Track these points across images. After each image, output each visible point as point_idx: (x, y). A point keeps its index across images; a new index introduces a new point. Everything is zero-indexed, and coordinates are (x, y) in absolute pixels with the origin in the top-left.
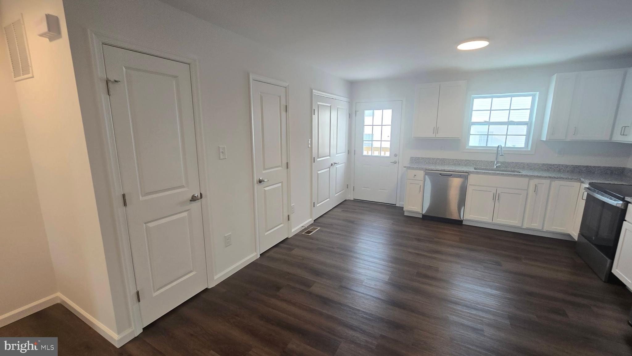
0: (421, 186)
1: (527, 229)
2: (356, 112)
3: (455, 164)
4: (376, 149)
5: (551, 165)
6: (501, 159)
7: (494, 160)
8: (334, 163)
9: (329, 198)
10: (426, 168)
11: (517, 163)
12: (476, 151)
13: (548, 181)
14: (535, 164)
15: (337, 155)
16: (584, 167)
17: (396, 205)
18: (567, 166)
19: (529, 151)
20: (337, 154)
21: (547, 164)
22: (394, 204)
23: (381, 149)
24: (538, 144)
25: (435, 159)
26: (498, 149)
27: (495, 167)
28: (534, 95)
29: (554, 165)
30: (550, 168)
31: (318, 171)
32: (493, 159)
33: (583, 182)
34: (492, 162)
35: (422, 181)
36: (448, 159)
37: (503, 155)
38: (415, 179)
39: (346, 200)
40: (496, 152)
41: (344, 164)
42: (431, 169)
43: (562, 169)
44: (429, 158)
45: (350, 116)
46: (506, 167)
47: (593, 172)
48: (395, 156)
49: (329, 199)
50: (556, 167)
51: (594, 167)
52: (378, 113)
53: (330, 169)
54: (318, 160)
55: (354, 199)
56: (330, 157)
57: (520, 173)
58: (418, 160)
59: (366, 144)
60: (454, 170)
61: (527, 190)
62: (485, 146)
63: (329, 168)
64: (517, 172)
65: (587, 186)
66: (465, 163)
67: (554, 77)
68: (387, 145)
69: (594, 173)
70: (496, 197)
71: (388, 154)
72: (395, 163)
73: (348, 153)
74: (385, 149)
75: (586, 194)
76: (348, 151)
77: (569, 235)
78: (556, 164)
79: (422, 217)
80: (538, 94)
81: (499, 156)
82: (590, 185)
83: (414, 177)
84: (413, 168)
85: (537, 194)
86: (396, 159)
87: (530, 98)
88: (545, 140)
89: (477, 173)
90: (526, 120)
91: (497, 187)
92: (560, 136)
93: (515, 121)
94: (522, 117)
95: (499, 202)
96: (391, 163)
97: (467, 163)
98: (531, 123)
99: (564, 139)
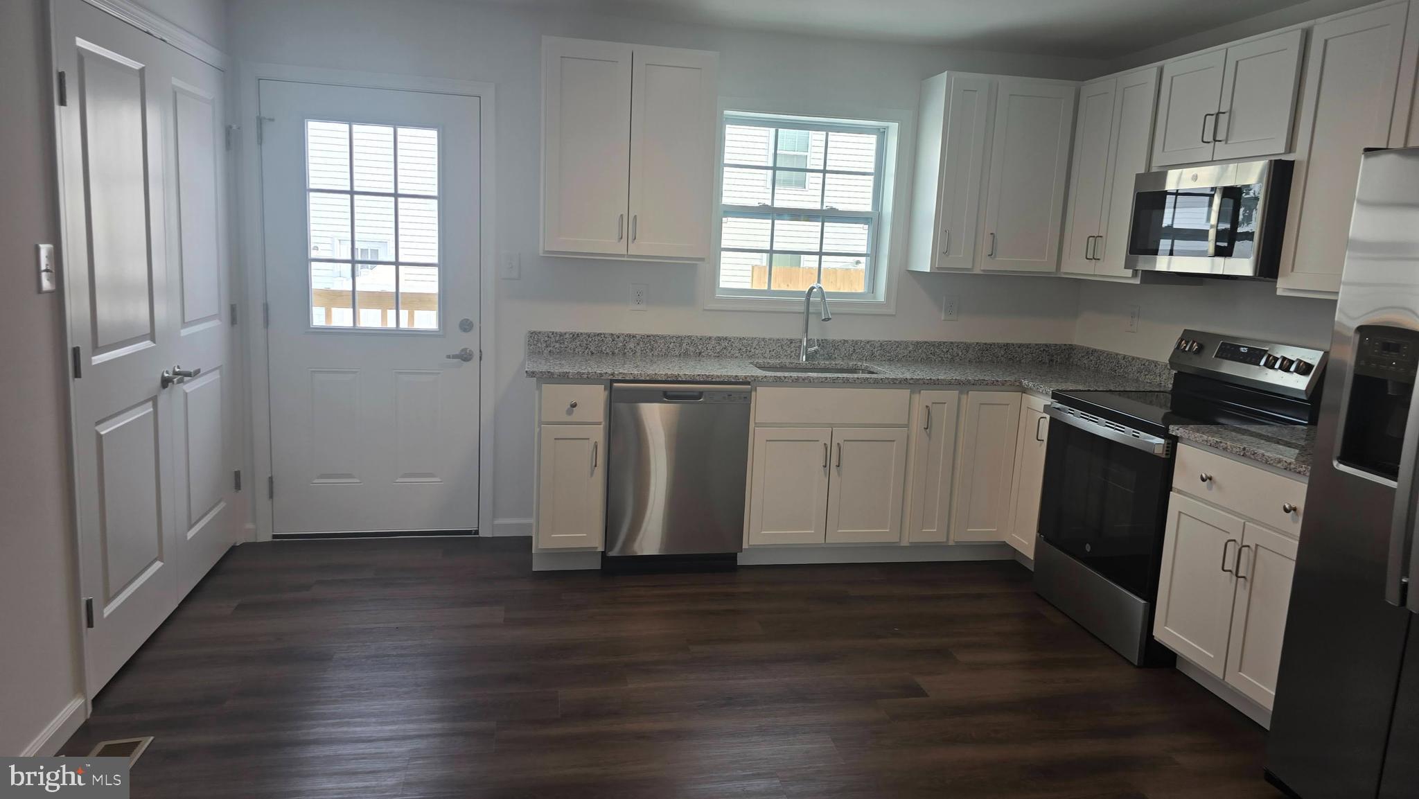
0: (597, 445)
1: (915, 547)
2: (260, 121)
3: (685, 355)
4: (376, 299)
5: (932, 344)
6: (815, 334)
7: (800, 337)
8: (176, 374)
9: (160, 558)
10: (613, 375)
11: (856, 342)
12: (745, 304)
13: (952, 394)
14: (899, 344)
15: (185, 332)
16: (1000, 346)
17: (477, 532)
18: (967, 347)
19: (879, 305)
20: (185, 324)
21: (926, 342)
22: (469, 532)
23: (397, 300)
24: (906, 278)
25: (621, 339)
26: (808, 300)
27: (804, 360)
28: (882, 130)
29: (940, 344)
31: (98, 423)
32: (791, 330)
33: (1030, 392)
34: (791, 341)
35: (599, 424)
36: (664, 337)
37: (829, 319)
38: (574, 418)
39: (233, 550)
40: (802, 308)
41: (215, 376)
42: (630, 378)
43: (958, 355)
44: (599, 335)
45: (231, 139)
46: (830, 358)
47: (1018, 359)
48: (465, 330)
49: (158, 565)
50: (944, 350)
51: (1020, 346)
52: (374, 138)
53: (155, 406)
54: (98, 359)
55: (275, 537)
56: (153, 340)
57: (873, 373)
58: (557, 345)
59: (323, 278)
60: (708, 376)
61: (907, 426)
62: (766, 288)
63: (154, 400)
64: (863, 371)
65: (1048, 401)
66: (718, 348)
67: (940, 85)
68: (427, 282)
69: (1020, 363)
70: (832, 459)
71: (427, 320)
72: (465, 357)
73: (233, 320)
74: (418, 301)
75: (1045, 425)
76: (233, 309)
77: (1004, 545)
78: (944, 343)
79: (602, 567)
80: (894, 127)
81: (813, 321)
82: (1055, 396)
83: (569, 412)
84: (564, 378)
85: (929, 435)
86: (469, 341)
87: (873, 139)
88: (926, 267)
89: (778, 382)
90: (866, 206)
91: (832, 426)
92: (961, 260)
93: (841, 207)
94: (856, 198)
95: (839, 474)
96: (449, 357)
97: (723, 348)
98: (880, 216)
99: (970, 266)
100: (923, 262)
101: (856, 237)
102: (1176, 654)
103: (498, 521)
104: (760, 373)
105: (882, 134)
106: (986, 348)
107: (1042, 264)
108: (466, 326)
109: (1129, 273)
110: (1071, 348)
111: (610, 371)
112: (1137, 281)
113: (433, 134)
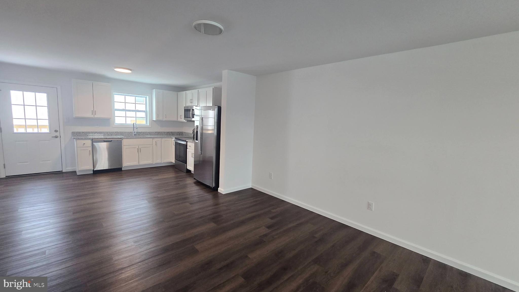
0: (90, 151)
4: (32, 126)
6: (136, 131)
10: (92, 138)
11: (143, 132)
12: (121, 126)
13: (160, 139)
14: (152, 132)
17: (62, 171)
18: (165, 132)
19: (148, 126)
22: (60, 171)
23: (37, 126)
24: (152, 122)
25: (94, 133)
26: (134, 125)
27: (133, 135)
30: (158, 133)
32: (132, 131)
33: (172, 138)
35: (90, 147)
36: (103, 132)
37: (137, 128)
38: (84, 146)
40: (133, 127)
42: (97, 138)
44: (89, 132)
46: (139, 134)
50: (161, 133)
52: (30, 94)
55: (6, 176)
58: (79, 134)
59: (16, 122)
60: (113, 138)
61: (152, 144)
62: (125, 123)
65: (174, 139)
67: (154, 91)
68: (46, 123)
70: (139, 150)
72: (56, 137)
75: (174, 142)
77: (172, 162)
79: (93, 173)
80: (148, 97)
81: (135, 129)
82: (175, 138)
83: (83, 145)
84: (82, 139)
85: (157, 146)
86: (57, 134)
87: (145, 98)
88: (155, 120)
89: (127, 138)
90: (144, 109)
91: (138, 145)
92: (161, 118)
93: (139, 110)
94: (142, 108)
95: (140, 153)
96: (52, 137)
97: (117, 133)
98: (147, 111)
99: (162, 119)
100: (154, 119)
101: (143, 115)
102: (191, 171)
103: (67, 169)
104: (123, 137)
105: (146, 98)
106: (168, 132)
107: (175, 119)
108: (56, 131)
109: (185, 120)
110: (183, 132)
111: (92, 137)
112: (186, 122)
113: (46, 94)
